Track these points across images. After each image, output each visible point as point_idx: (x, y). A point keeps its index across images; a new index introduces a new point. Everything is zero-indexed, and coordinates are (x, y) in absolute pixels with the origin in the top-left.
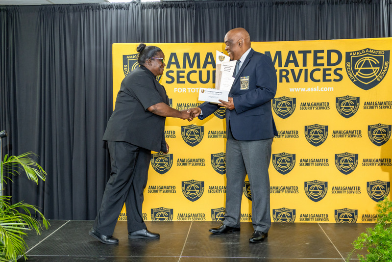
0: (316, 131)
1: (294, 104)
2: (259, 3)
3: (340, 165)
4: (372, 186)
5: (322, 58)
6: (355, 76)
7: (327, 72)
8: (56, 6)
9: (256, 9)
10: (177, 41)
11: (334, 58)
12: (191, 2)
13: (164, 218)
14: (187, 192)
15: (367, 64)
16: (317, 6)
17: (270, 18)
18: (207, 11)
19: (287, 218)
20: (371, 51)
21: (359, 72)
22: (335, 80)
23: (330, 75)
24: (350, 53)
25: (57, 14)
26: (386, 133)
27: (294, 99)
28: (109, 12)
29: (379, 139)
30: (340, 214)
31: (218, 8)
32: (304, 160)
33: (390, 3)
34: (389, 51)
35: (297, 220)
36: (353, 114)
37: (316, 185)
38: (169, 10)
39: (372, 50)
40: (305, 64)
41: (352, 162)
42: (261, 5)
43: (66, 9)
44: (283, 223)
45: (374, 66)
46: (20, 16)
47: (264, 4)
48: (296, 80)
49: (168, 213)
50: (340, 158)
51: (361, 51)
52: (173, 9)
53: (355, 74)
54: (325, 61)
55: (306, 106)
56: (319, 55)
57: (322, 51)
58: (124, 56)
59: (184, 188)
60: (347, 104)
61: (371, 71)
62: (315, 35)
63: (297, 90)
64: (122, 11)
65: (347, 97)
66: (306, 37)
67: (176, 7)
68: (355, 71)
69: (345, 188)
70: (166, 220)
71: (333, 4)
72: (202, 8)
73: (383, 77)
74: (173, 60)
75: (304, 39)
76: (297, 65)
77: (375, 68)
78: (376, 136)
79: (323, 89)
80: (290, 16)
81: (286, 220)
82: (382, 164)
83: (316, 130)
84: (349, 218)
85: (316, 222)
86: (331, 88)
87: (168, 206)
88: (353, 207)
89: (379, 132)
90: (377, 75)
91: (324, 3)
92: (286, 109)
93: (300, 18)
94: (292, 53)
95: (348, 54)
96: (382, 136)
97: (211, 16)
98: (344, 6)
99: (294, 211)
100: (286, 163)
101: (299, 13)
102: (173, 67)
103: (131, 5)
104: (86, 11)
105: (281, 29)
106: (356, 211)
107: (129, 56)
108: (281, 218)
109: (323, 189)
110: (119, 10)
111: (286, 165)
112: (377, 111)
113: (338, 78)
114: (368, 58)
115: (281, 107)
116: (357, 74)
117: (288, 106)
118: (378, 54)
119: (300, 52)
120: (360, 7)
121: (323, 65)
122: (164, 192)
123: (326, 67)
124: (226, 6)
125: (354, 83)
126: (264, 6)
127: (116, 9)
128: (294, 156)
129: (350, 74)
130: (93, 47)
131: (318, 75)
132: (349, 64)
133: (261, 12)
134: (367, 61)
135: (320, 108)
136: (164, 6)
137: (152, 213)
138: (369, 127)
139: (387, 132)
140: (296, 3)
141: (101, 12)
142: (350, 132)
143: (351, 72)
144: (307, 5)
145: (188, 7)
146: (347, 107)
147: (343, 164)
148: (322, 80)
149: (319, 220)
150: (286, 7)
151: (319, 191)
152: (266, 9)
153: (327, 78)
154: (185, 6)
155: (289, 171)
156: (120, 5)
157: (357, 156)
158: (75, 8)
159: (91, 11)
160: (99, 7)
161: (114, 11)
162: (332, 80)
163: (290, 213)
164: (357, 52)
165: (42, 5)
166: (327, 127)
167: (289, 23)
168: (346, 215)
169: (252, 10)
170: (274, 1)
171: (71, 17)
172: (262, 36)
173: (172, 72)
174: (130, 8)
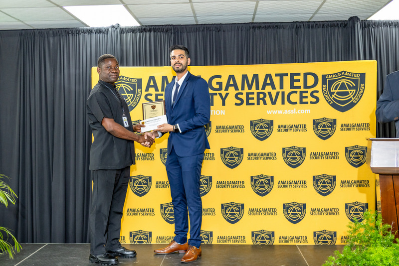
0: (294, 153)
1: (272, 127)
2: (236, 27)
3: (318, 186)
4: (350, 208)
5: (298, 81)
6: (332, 98)
7: (304, 95)
8: (36, 31)
9: (233, 32)
10: (156, 65)
11: (311, 80)
12: (170, 27)
13: (143, 240)
14: (166, 214)
15: (343, 86)
16: (294, 30)
17: (247, 40)
18: (185, 35)
19: (266, 240)
20: (346, 74)
21: (335, 94)
22: (312, 103)
23: (306, 97)
24: (326, 75)
25: (37, 39)
27: (272, 122)
28: (88, 36)
29: (355, 160)
30: (319, 236)
31: (196, 32)
32: (282, 182)
33: (365, 27)
34: (364, 74)
35: (276, 242)
36: (330, 136)
37: (294, 207)
38: (148, 34)
39: (348, 72)
40: (282, 87)
41: (330, 183)
42: (238, 30)
43: (46, 34)
44: (262, 245)
45: (350, 88)
47: (241, 29)
48: (274, 103)
49: (147, 236)
50: (318, 180)
51: (337, 74)
52: (152, 33)
53: (332, 96)
54: (301, 84)
55: (283, 128)
56: (296, 78)
57: (299, 74)
59: (163, 210)
60: (324, 126)
61: (347, 93)
62: (292, 58)
63: (275, 112)
64: (101, 35)
65: (324, 119)
66: (283, 60)
67: (155, 31)
68: (332, 94)
69: (323, 209)
70: (144, 243)
71: (309, 28)
72: (181, 33)
73: (359, 99)
74: (152, 83)
75: (281, 62)
76: (274, 88)
77: (351, 90)
78: (354, 157)
79: (300, 112)
80: (267, 39)
81: (265, 242)
82: (360, 186)
83: (294, 151)
84: (328, 240)
85: (295, 244)
86: (308, 111)
87: (147, 229)
88: (332, 229)
89: (357, 154)
90: (353, 97)
91: (300, 27)
92: (264, 131)
93: (277, 42)
94: (268, 76)
95: (324, 77)
96: (359, 157)
97: (189, 39)
98: (320, 30)
99: (273, 233)
100: (265, 185)
101: (276, 36)
102: (152, 90)
103: (110, 29)
104: (66, 36)
105: (258, 52)
106: (335, 233)
108: (260, 240)
109: (301, 211)
110: (98, 35)
111: (264, 187)
112: (354, 133)
113: (314, 100)
114: (344, 81)
115: (258, 129)
116: (333, 96)
117: (265, 128)
118: (354, 77)
119: (277, 75)
120: (336, 31)
121: (299, 87)
122: (143, 215)
123: (302, 89)
124: (203, 30)
125: (331, 105)
126: (242, 30)
127: (96, 33)
128: (272, 178)
129: (327, 96)
130: (72, 71)
131: (295, 98)
132: (326, 87)
133: (238, 36)
134: (343, 84)
135: (297, 130)
136: (144, 29)
137: (131, 236)
138: (346, 148)
139: (364, 153)
140: (273, 27)
141: (81, 36)
142: (328, 154)
143: (328, 94)
144: (284, 28)
145: (166, 31)
146: (325, 129)
147: (321, 186)
148: (298, 102)
149: (298, 242)
150: (263, 30)
151: (297, 212)
152: (244, 33)
153: (304, 100)
154: (163, 30)
155: (267, 193)
156: (99, 29)
157: (335, 177)
158: (55, 33)
159: (70, 35)
160: (79, 31)
161: (94, 36)
162: (309, 103)
163: (269, 235)
164: (333, 74)
165: (22, 30)
166: (304, 149)
167: (266, 47)
168: (325, 237)
169: (230, 33)
170: (251, 25)
171: (51, 41)
172: (240, 59)
173: (151, 95)
174: (110, 33)
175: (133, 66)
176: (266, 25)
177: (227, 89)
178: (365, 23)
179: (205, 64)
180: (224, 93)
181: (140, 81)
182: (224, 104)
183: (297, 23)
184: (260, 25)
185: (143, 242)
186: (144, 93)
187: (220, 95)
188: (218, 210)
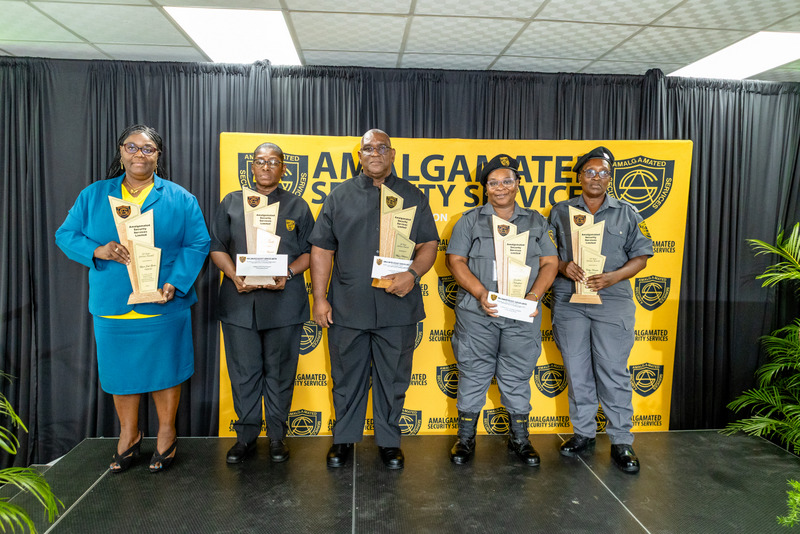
2: (467, 79)
4: (637, 372)
6: (619, 199)
8: (119, 64)
9: (462, 85)
10: (332, 133)
12: (356, 70)
15: (638, 181)
17: (485, 100)
18: (381, 86)
19: (504, 423)
20: (645, 161)
21: (626, 193)
25: (121, 77)
26: (662, 290)
28: (214, 79)
29: (650, 299)
31: (400, 81)
33: (669, 87)
34: (672, 162)
38: (318, 81)
39: (647, 159)
40: (541, 178)
42: (470, 81)
43: (137, 71)
45: (650, 184)
46: (53, 78)
47: (476, 80)
51: (630, 160)
52: (326, 81)
53: (620, 196)
56: (565, 164)
57: (570, 158)
58: (240, 155)
61: (644, 192)
62: (555, 131)
64: (237, 78)
66: (540, 135)
67: (330, 77)
68: (620, 192)
70: (308, 431)
71: (583, 84)
72: (375, 81)
73: (663, 203)
74: (325, 165)
75: (537, 139)
76: (529, 179)
77: (650, 188)
78: (647, 295)
81: (504, 426)
82: (653, 339)
85: (550, 429)
87: (313, 408)
89: (652, 289)
90: (653, 198)
91: (570, 81)
93: (531, 103)
94: (521, 159)
96: (655, 295)
97: (389, 93)
98: (598, 89)
101: (531, 93)
102: (325, 176)
103: (253, 68)
104: (175, 76)
105: (501, 122)
107: (249, 154)
109: (562, 378)
110: (232, 77)
114: (640, 172)
116: (622, 196)
118: (656, 166)
119: (534, 158)
120: (625, 91)
121: (569, 180)
122: (306, 384)
124: (413, 79)
126: (476, 83)
127: (227, 74)
130: (186, 137)
131: (562, 196)
132: (612, 180)
133: (469, 92)
134: (639, 176)
136: (312, 72)
138: (637, 280)
139: (663, 288)
140: (526, 79)
141: (201, 78)
143: (614, 192)
144: (543, 83)
145: (350, 77)
149: (555, 425)
150: (510, 84)
151: (556, 380)
154: (345, 74)
156: (234, 67)
158: (154, 69)
159: (182, 75)
160: (197, 69)
161: (224, 78)
164: (623, 161)
165: (93, 60)
169: (456, 87)
170: (492, 74)
171: (148, 84)
172: (471, 130)
173: (323, 184)
174: (252, 74)
175: (293, 133)
176: (517, 75)
177: (451, 178)
178: (669, 81)
179: (414, 136)
180: (446, 184)
181: (304, 160)
182: (446, 203)
183: (566, 76)
184: (506, 75)
185: (306, 429)
186: (312, 181)
187: (441, 187)
188: (432, 377)
